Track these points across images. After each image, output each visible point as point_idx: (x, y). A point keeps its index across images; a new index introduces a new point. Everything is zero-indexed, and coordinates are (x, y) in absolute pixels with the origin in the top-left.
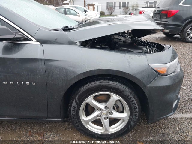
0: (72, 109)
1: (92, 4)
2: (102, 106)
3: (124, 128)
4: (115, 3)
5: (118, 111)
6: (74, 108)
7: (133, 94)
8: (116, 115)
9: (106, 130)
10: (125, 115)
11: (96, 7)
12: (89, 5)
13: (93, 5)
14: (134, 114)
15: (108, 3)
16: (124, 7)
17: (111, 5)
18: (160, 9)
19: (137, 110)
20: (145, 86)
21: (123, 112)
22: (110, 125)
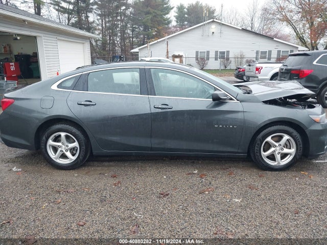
0: (257, 145)
1: (179, 55)
2: (277, 144)
3: (291, 161)
4: (208, 52)
5: (287, 148)
6: (258, 144)
7: (298, 134)
8: (286, 151)
9: (279, 163)
10: (293, 151)
11: (184, 60)
12: (175, 57)
13: (180, 57)
14: (299, 149)
15: (197, 52)
16: (223, 57)
17: (203, 55)
18: (289, 68)
19: (301, 146)
20: (307, 128)
21: (290, 149)
22: (281, 159)
